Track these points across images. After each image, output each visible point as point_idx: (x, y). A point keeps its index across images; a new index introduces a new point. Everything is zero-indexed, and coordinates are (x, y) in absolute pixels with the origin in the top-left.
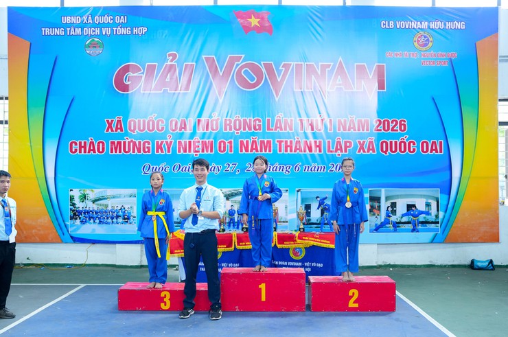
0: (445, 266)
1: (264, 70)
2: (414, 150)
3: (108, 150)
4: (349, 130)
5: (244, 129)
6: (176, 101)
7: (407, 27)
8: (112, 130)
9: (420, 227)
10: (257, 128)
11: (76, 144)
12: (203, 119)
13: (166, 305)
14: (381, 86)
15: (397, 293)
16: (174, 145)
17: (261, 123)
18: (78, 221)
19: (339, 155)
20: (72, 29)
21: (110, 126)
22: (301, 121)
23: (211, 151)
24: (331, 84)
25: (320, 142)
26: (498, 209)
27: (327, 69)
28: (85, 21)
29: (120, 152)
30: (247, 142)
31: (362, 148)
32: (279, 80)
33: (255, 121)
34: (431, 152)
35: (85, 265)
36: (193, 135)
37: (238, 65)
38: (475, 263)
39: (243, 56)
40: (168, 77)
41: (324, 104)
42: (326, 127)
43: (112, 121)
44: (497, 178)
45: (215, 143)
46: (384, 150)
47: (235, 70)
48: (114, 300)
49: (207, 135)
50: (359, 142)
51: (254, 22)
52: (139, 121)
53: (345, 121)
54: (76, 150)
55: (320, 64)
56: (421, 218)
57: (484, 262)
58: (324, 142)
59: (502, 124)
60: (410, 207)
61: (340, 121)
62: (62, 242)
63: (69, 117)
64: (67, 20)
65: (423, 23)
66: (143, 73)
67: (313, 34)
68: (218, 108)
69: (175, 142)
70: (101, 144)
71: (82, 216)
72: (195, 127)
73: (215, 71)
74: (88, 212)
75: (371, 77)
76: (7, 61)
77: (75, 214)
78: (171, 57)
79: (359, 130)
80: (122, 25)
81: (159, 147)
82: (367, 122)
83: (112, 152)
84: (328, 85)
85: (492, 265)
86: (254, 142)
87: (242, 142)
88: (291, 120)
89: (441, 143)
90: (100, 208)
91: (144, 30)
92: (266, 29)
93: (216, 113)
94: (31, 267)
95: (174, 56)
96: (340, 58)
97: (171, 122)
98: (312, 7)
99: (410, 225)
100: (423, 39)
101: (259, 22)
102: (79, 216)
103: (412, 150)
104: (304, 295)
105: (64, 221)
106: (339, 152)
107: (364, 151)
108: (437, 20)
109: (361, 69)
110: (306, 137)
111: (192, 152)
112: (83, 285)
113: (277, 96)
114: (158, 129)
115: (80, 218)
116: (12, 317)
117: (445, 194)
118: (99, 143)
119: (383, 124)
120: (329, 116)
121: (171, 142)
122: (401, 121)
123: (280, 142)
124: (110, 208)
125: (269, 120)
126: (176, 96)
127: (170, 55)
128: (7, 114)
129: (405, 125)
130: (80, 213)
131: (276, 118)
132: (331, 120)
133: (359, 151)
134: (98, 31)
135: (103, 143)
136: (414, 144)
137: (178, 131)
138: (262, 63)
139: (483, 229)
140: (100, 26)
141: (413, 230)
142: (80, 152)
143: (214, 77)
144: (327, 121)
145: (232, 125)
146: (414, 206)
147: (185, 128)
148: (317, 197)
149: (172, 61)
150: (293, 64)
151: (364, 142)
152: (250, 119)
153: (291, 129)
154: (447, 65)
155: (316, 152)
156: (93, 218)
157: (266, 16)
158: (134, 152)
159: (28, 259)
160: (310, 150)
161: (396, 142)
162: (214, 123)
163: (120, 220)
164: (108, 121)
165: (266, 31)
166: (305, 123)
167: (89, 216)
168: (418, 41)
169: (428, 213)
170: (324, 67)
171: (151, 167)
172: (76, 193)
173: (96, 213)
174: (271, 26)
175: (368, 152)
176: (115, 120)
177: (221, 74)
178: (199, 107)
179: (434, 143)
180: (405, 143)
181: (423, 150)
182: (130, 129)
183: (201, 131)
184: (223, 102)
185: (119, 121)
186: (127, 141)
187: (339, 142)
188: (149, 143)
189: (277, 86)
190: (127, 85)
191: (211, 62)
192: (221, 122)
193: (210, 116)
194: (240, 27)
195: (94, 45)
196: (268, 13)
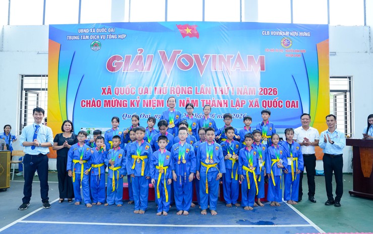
1: (194, 59)
2: (282, 106)
3: (102, 105)
4: (244, 94)
5: (182, 93)
6: (142, 77)
7: (277, 35)
8: (105, 94)
10: (190, 92)
11: (85, 102)
12: (158, 87)
14: (263, 68)
16: (141, 103)
17: (192, 90)
19: (238, 109)
20: (84, 36)
21: (104, 91)
22: (216, 88)
23: (163, 106)
25: (227, 101)
27: (231, 58)
28: (91, 31)
29: (110, 106)
30: (184, 101)
31: (251, 104)
32: (203, 64)
33: (188, 88)
34: (292, 107)
36: (152, 96)
37: (178, 56)
39: (182, 50)
40: (138, 63)
41: (229, 78)
42: (230, 92)
43: (105, 88)
46: (264, 106)
47: (177, 58)
49: (160, 96)
50: (250, 101)
51: (188, 31)
52: (121, 88)
54: (85, 105)
55: (227, 55)
57: (321, 171)
58: (229, 101)
59: (332, 91)
61: (238, 89)
63: (81, 86)
64: (82, 31)
65: (286, 32)
66: (123, 61)
67: (223, 39)
68: (167, 81)
69: (142, 101)
72: (153, 92)
73: (165, 59)
75: (256, 63)
76: (48, 55)
78: (140, 52)
79: (250, 94)
80: (111, 33)
81: (132, 104)
82: (254, 89)
83: (105, 106)
84: (232, 67)
87: (181, 101)
88: (210, 88)
89: (297, 102)
91: (124, 36)
92: (195, 35)
93: (166, 84)
95: (142, 51)
96: (239, 52)
97: (139, 89)
98: (222, 23)
100: (286, 42)
101: (191, 31)
103: (280, 106)
106: (238, 107)
107: (253, 107)
108: (294, 31)
109: (251, 58)
110: (219, 98)
111: (151, 107)
113: (201, 73)
114: (132, 93)
118: (98, 101)
119: (264, 91)
120: (232, 86)
121: (139, 101)
122: (274, 89)
123: (203, 101)
125: (196, 88)
126: (142, 74)
127: (139, 50)
128: (47, 85)
129: (276, 91)
131: (201, 87)
132: (233, 88)
133: (250, 107)
135: (100, 101)
136: (282, 102)
137: (143, 94)
138: (193, 54)
140: (100, 34)
142: (87, 106)
143: (164, 63)
144: (231, 88)
145: (175, 90)
147: (147, 92)
149: (140, 53)
150: (211, 55)
151: (253, 101)
152: (186, 87)
153: (210, 93)
154: (301, 57)
155: (224, 107)
157: (195, 28)
158: (117, 106)
160: (221, 106)
161: (271, 101)
162: (165, 89)
164: (103, 88)
166: (218, 89)
168: (284, 43)
170: (229, 57)
171: (127, 115)
174: (198, 33)
175: (255, 107)
176: (107, 88)
177: (169, 61)
178: (156, 80)
179: (293, 102)
180: (276, 102)
181: (287, 106)
182: (116, 93)
183: (157, 94)
184: (170, 77)
185: (109, 89)
186: (114, 100)
187: (238, 101)
188: (126, 101)
189: (201, 67)
190: (114, 68)
191: (163, 54)
192: (168, 89)
193: (162, 86)
194: (180, 34)
195: (96, 45)
196: (196, 26)
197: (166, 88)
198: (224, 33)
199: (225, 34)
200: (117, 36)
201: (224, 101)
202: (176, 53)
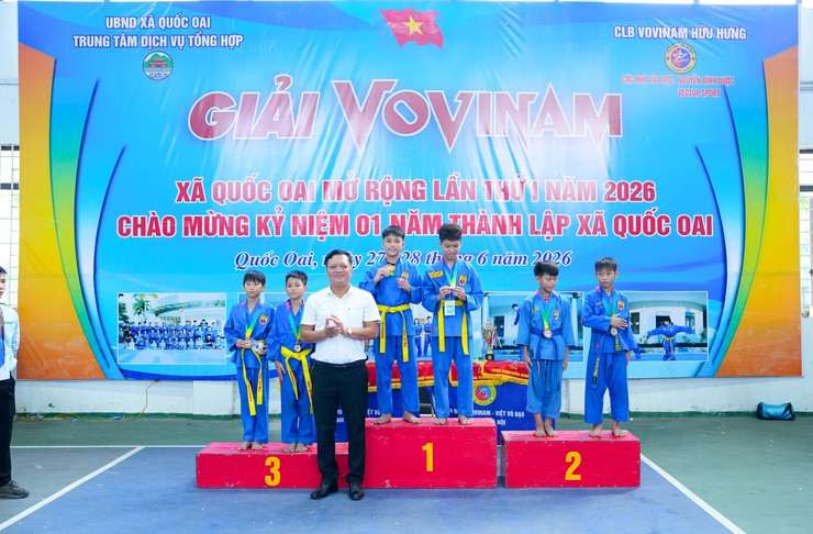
0: (717, 414)
1: (429, 104)
2: (667, 230)
3: (179, 228)
4: (565, 198)
5: (398, 198)
6: (289, 154)
7: (655, 36)
8: (187, 199)
9: (676, 352)
10: (419, 195)
11: (128, 221)
12: (333, 181)
13: (274, 479)
14: (615, 129)
15: (642, 457)
16: (287, 224)
17: (425, 188)
18: (132, 344)
19: (549, 238)
20: (123, 38)
21: (183, 193)
22: (489, 184)
23: (346, 232)
24: (535, 124)
25: (518, 218)
26: (799, 322)
27: (529, 103)
28: (144, 24)
29: (200, 233)
31: (585, 227)
32: (453, 120)
33: (415, 184)
34: (694, 233)
35: (143, 415)
36: (317, 205)
37: (387, 95)
38: (764, 409)
39: (396, 81)
40: (277, 114)
41: (525, 157)
42: (528, 194)
43: (187, 184)
44: (799, 274)
45: (352, 220)
46: (620, 230)
47: (383, 103)
48: (190, 471)
49: (338, 207)
50: (581, 218)
51: (414, 27)
52: (230, 185)
53: (558, 184)
54: (128, 231)
55: (518, 93)
56: (679, 337)
57: (778, 407)
58: (525, 217)
59: (805, 188)
60: (661, 320)
61: (549, 184)
62: (106, 378)
63: (117, 177)
64: (116, 22)
65: (680, 29)
66: (236, 108)
67: (508, 47)
68: (356, 164)
69: (288, 219)
70: (169, 222)
71: (139, 337)
72: (319, 194)
73: (352, 106)
74: (148, 331)
75: (598, 115)
76: (16, 88)
77: (126, 333)
78: (281, 83)
79: (580, 199)
80: (201, 32)
81: (262, 226)
82: (592, 186)
83: (186, 234)
84: (531, 127)
85: (791, 412)
86: (414, 218)
87: (394, 218)
88: (473, 182)
89: (709, 218)
90: (168, 323)
91: (238, 39)
92: (432, 38)
93: (354, 172)
94: (55, 418)
95: (286, 81)
96: (550, 85)
97: (282, 186)
98: (506, 4)
99: (661, 349)
100: (680, 56)
101: (421, 28)
102: (133, 336)
103: (664, 230)
104: (495, 461)
105: (108, 344)
106: (548, 234)
107: (588, 232)
108: (702, 25)
109: (583, 102)
110: (497, 209)
111: (315, 234)
112: (139, 448)
113: (450, 143)
114: (261, 198)
115: (135, 340)
116: (24, 495)
117: (716, 299)
118: (165, 220)
119: (621, 190)
120: (532, 176)
121: (281, 218)
122: (646, 185)
123: (455, 218)
124: (183, 324)
125: (437, 183)
126: (289, 144)
127: (279, 80)
128: (17, 174)
129: (652, 191)
130: (135, 331)
131: (448, 180)
132: (535, 183)
133: (581, 233)
134: (164, 41)
135: (172, 220)
136: (667, 221)
137: (292, 200)
138: (426, 92)
139: (776, 355)
140: (168, 33)
141: (666, 357)
142: (135, 234)
143: (350, 114)
144: (529, 184)
145: (379, 190)
146: (668, 319)
147: (303, 196)
148: (514, 306)
149: (282, 88)
150: (476, 93)
151: (588, 218)
152: (409, 181)
153: (473, 197)
154: (720, 97)
155: (512, 233)
156: (156, 339)
157: (432, 18)
158: (222, 233)
159: (50, 405)
160: (503, 231)
161: (638, 218)
162: (351, 186)
163: (200, 342)
164: (180, 184)
165: (432, 41)
166: (494, 187)
167: (149, 336)
168: (673, 58)
169: (689, 330)
171: (250, 258)
172: (129, 300)
173: (161, 331)
174: (440, 33)
175: (595, 233)
176: (192, 183)
177: (361, 109)
178: (328, 160)
179: (698, 219)
180: (653, 220)
181: (681, 231)
182: (216, 198)
183: (329, 200)
184: (364, 155)
185: (198, 185)
186: (211, 217)
187: (548, 218)
188: (246, 220)
189: (450, 128)
190: (211, 128)
191: (345, 90)
192: (361, 186)
193: (344, 177)
194: (392, 35)
195: (158, 63)
196: (435, 14)
197: (354, 184)
198: (510, 32)
199: (515, 37)
200: (219, 40)
201: (511, 217)
202: (379, 88)
